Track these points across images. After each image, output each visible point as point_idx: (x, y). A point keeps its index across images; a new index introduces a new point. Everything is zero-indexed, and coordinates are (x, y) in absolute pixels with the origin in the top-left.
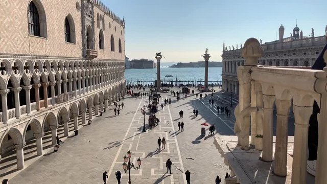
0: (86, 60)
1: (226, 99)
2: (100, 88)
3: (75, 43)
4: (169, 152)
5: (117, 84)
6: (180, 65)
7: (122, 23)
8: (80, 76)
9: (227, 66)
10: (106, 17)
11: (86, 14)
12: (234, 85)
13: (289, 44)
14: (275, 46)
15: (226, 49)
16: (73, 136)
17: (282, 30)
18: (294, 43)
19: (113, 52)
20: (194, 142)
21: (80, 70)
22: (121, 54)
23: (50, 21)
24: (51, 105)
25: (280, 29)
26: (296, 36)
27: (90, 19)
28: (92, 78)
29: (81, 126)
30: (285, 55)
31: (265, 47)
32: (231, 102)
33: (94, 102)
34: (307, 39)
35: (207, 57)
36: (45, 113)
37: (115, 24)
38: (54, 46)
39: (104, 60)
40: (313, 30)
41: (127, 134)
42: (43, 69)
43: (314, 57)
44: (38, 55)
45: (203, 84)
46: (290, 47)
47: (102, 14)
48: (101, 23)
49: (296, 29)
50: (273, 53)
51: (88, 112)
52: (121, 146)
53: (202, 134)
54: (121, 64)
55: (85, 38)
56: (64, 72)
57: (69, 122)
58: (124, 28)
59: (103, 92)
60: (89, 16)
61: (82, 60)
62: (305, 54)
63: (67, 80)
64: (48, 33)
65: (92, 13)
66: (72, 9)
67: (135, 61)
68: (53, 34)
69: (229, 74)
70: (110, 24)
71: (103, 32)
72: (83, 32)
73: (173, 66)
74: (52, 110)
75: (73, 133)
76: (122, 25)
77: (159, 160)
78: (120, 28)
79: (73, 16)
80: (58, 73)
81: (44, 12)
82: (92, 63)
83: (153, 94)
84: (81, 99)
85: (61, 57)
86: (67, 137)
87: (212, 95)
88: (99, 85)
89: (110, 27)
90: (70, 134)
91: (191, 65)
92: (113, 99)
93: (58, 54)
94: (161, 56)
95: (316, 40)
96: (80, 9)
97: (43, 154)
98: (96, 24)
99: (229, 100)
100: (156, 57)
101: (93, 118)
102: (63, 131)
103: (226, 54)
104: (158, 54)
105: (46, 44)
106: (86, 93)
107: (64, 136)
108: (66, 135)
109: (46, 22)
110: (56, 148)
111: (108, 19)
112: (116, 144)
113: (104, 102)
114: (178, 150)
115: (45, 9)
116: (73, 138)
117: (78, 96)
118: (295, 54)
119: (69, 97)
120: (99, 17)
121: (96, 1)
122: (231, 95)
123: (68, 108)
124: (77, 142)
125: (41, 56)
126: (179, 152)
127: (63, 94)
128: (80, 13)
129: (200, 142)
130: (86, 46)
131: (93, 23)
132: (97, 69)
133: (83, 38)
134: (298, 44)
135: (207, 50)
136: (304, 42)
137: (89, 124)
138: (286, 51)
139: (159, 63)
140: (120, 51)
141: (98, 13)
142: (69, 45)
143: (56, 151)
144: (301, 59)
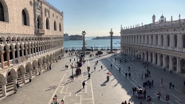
0: (37, 36)
1: (122, 57)
2: (47, 53)
3: (29, 26)
4: (86, 92)
5: (59, 49)
6: (98, 38)
7: (61, 14)
8: (33, 45)
9: (123, 38)
10: (51, 10)
11: (37, 8)
12: (128, 49)
13: (158, 25)
14: (150, 27)
15: (123, 28)
16: (28, 83)
17: (154, 17)
18: (161, 25)
19: (55, 31)
20: (102, 85)
21: (33, 42)
22: (61, 32)
23: (11, 12)
24: (12, 64)
25: (153, 17)
26: (162, 21)
27: (40, 11)
28: (42, 47)
29: (34, 76)
30: (156, 31)
31: (145, 27)
32: (126, 59)
33: (43, 61)
34: (168, 22)
35: (112, 33)
36: (8, 69)
37: (57, 14)
38: (14, 27)
39: (50, 35)
40: (172, 17)
41: (62, 80)
42: (6, 42)
43: (173, 33)
44: (2, 33)
45: (110, 48)
46: (159, 27)
47: (48, 8)
48: (47, 13)
49: (162, 17)
50: (149, 30)
51: (40, 67)
52: (57, 88)
53: (107, 80)
54: (61, 38)
55: (36, 23)
56: (21, 43)
57: (26, 74)
58: (63, 17)
59: (49, 55)
60: (39, 9)
61: (35, 36)
62: (167, 31)
63: (24, 48)
64: (9, 19)
65: (41, 7)
66: (27, 5)
67: (72, 36)
68: (14, 20)
69: (124, 43)
70: (53, 14)
71: (49, 19)
72: (35, 19)
73: (94, 39)
74: (13, 67)
75: (28, 80)
76: (62, 15)
77: (79, 97)
78: (60, 17)
79: (28, 9)
80: (17, 44)
81: (7, 6)
82: (41, 37)
83: (80, 55)
84: (34, 59)
85: (19, 34)
86: (24, 83)
87: (115, 55)
88: (46, 51)
89: (53, 16)
90: (26, 81)
91: (104, 38)
92: (56, 59)
93: (17, 32)
94: (85, 33)
95: (173, 23)
96: (33, 5)
97: (6, 95)
98: (44, 14)
99: (124, 58)
100: (82, 34)
101: (43, 71)
102: (22, 80)
103: (123, 31)
104: (84, 32)
105: (8, 26)
106: (37, 56)
107: (23, 83)
108: (24, 82)
109: (8, 13)
110: (15, 91)
111: (52, 12)
112: (54, 87)
113: (50, 61)
114: (92, 90)
115: (7, 5)
116: (28, 84)
117: (32, 58)
118: (161, 31)
119: (25, 59)
120: (46, 10)
121: (44, 1)
122: (125, 55)
123: (25, 66)
124: (30, 86)
125: (4, 34)
126: (92, 92)
127: (21, 57)
128: (32, 7)
129: (105, 85)
130: (37, 28)
131: (42, 13)
132: (45, 41)
133: (35, 22)
134: (163, 25)
135: (112, 29)
136: (167, 24)
137: (40, 74)
138: (157, 29)
139: (84, 37)
140: (60, 30)
141: (45, 8)
142: (25, 27)
143: (15, 93)
144: (165, 34)
